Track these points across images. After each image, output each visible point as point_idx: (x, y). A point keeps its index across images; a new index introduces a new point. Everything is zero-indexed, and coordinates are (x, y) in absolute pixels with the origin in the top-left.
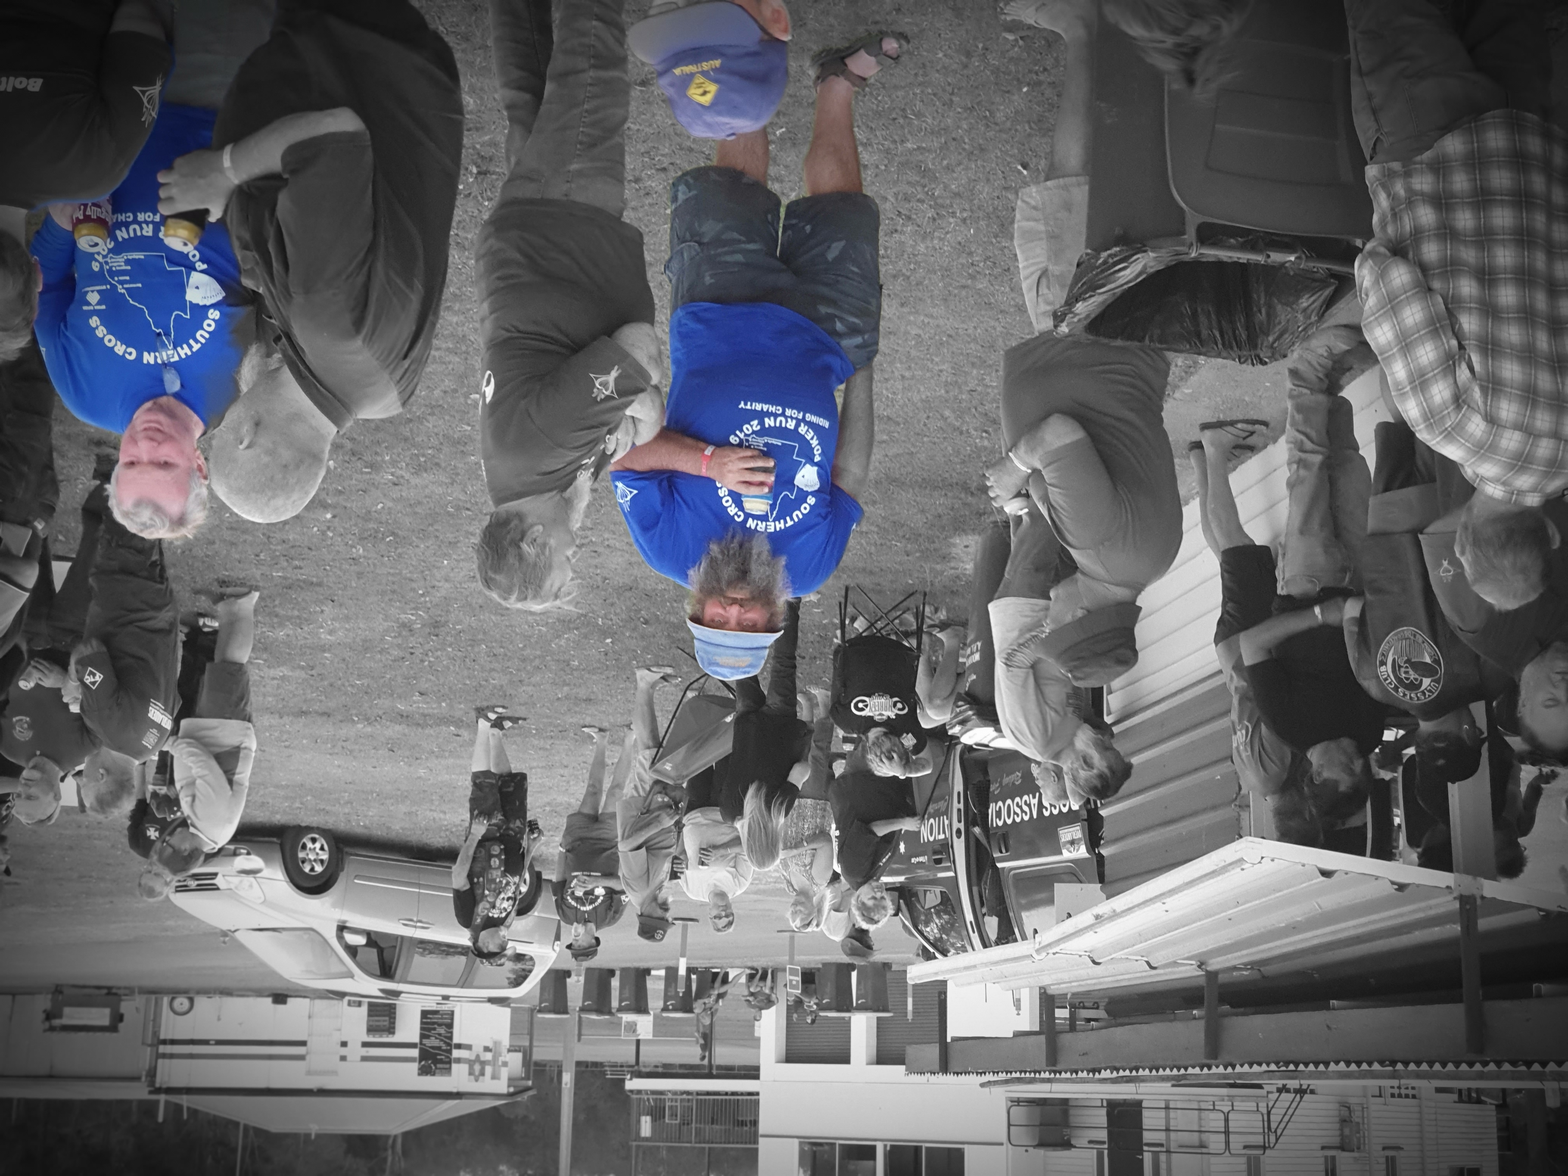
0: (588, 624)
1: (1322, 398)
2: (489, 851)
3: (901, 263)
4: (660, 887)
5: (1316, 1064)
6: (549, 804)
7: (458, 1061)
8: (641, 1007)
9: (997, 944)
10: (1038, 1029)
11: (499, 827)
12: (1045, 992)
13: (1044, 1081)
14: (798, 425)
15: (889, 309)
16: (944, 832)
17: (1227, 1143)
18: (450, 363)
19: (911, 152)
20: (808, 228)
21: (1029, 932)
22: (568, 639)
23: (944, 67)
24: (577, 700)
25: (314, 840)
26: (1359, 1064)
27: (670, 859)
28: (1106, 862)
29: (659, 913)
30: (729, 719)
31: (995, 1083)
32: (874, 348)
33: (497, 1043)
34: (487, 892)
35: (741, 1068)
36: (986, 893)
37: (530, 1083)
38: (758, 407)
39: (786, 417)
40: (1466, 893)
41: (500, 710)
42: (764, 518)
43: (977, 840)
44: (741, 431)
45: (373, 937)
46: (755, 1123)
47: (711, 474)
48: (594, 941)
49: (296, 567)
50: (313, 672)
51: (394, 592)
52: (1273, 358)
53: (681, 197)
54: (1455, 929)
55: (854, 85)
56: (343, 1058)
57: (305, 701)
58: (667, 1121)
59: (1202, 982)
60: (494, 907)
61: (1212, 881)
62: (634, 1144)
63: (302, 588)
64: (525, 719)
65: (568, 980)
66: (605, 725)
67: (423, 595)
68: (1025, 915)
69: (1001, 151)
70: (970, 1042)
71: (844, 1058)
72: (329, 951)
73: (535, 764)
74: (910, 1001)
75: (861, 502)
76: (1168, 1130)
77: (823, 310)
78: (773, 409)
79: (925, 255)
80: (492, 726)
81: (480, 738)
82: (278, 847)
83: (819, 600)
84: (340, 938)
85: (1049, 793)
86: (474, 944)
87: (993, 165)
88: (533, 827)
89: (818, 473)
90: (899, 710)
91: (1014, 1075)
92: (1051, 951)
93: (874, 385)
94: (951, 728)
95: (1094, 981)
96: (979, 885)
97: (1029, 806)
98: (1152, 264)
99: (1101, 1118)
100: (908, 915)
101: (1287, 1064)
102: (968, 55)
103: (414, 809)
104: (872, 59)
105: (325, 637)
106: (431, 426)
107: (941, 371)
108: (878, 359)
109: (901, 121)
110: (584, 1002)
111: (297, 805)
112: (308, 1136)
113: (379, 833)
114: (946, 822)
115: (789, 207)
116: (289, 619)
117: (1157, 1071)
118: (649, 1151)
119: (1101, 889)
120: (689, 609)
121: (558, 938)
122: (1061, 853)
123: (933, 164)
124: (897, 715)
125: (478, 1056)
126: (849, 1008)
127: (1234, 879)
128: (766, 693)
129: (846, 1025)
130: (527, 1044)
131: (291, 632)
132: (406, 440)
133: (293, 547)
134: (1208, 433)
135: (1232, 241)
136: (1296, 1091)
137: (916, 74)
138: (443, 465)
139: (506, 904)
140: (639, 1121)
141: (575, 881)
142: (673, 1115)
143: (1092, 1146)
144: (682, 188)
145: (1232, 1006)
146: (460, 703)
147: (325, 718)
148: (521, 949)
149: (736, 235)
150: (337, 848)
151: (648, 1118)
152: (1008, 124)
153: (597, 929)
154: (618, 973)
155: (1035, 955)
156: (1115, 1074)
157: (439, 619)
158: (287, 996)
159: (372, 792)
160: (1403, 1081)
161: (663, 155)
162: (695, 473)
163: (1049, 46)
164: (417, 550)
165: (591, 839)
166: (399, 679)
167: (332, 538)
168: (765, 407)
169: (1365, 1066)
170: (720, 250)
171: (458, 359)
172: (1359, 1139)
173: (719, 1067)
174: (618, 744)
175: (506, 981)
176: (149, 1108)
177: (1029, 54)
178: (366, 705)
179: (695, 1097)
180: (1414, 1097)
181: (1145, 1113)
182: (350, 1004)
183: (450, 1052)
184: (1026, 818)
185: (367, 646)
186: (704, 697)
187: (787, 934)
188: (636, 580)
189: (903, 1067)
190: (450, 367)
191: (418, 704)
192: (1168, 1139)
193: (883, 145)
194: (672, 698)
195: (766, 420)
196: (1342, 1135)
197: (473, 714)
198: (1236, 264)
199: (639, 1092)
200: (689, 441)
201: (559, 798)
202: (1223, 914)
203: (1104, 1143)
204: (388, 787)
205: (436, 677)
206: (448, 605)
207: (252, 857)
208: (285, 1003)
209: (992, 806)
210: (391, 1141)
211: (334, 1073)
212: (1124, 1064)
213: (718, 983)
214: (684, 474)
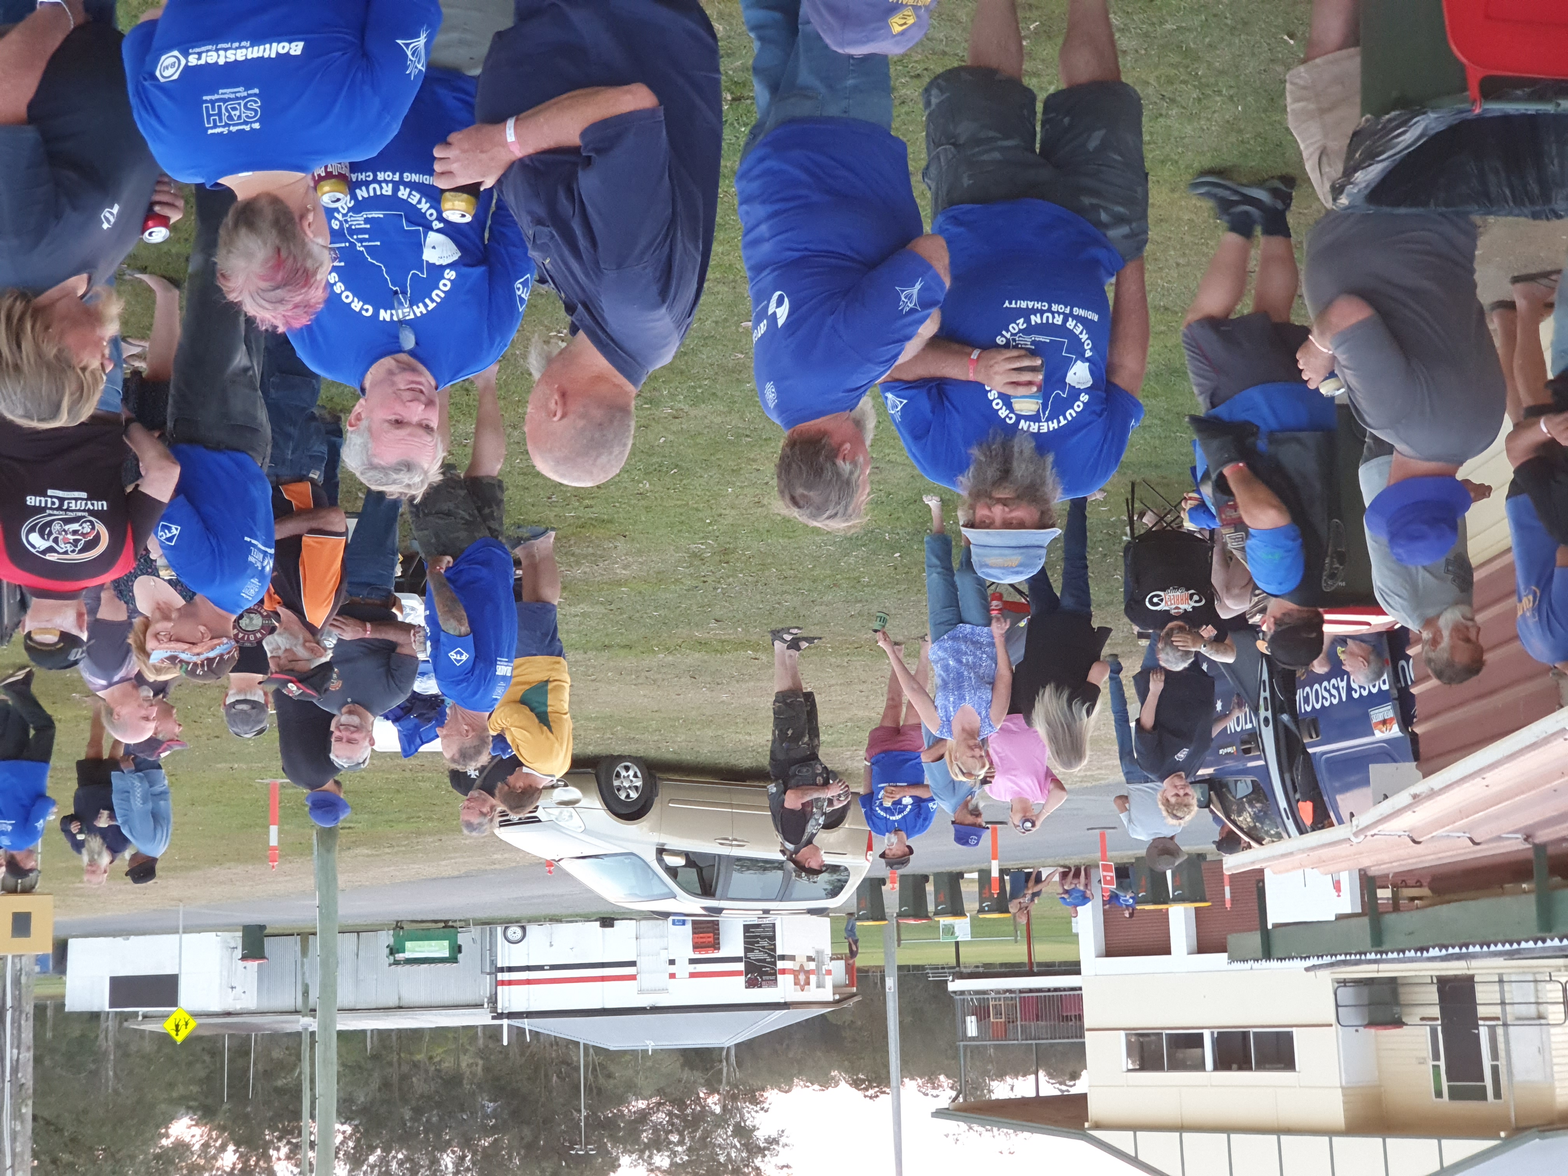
0: (876, 539)
3: (1168, 149)
4: (972, 793)
7: (783, 972)
8: (957, 911)
9: (1313, 829)
10: (1360, 911)
12: (1365, 873)
13: (1370, 962)
14: (1065, 320)
16: (1251, 722)
19: (1171, 32)
20: (1066, 120)
21: (1345, 815)
22: (856, 556)
25: (627, 768)
28: (1420, 740)
29: (970, 819)
30: (1022, 624)
31: (1321, 966)
32: (1143, 237)
33: (819, 952)
35: (1061, 964)
36: (1299, 779)
37: (854, 989)
38: (1023, 304)
39: (1053, 313)
41: (795, 631)
42: (1035, 418)
43: (1286, 727)
44: (1008, 331)
45: (692, 857)
46: (1080, 1018)
47: (980, 379)
48: (907, 850)
50: (612, 607)
51: (682, 523)
53: (934, 101)
56: (672, 976)
57: (607, 635)
58: (992, 1019)
59: (1531, 855)
61: (1532, 753)
62: (962, 1043)
63: (595, 526)
65: (883, 888)
66: (900, 638)
67: (710, 524)
68: (1339, 798)
69: (1265, 22)
70: (1290, 926)
71: (1165, 950)
72: (651, 873)
73: (833, 682)
74: (1227, 890)
76: (1503, 1003)
77: (1087, 201)
78: (1038, 305)
79: (1192, 137)
80: (788, 648)
81: (776, 660)
82: (593, 777)
83: (1105, 498)
84: (660, 860)
87: (1258, 38)
89: (1090, 369)
90: (1196, 602)
91: (1339, 958)
92: (1369, 833)
93: (1147, 275)
94: (1251, 617)
95: (1414, 860)
96: (1291, 771)
97: (1337, 689)
98: (1433, 125)
99: (1433, 994)
100: (1219, 806)
103: (720, 732)
105: (621, 572)
108: (1148, 247)
110: (900, 908)
111: (608, 735)
112: (645, 1052)
113: (688, 757)
114: (1253, 712)
115: (1046, 102)
116: (585, 557)
117: (1489, 947)
118: (976, 1050)
119: (1417, 766)
120: (963, 515)
121: (870, 848)
122: (1373, 734)
123: (1195, 43)
124: (1193, 607)
125: (802, 966)
126: (1166, 900)
127: (1557, 751)
128: (1058, 595)
129: (1164, 918)
131: (588, 570)
132: (682, 372)
134: (1518, 288)
135: (1518, 92)
138: (720, 394)
140: (965, 1022)
141: (882, 792)
142: (998, 1014)
143: (1424, 1023)
144: (934, 91)
146: (755, 627)
147: (627, 650)
148: (836, 860)
149: (991, 134)
150: (650, 774)
151: (974, 1018)
153: (908, 837)
154: (931, 878)
155: (1352, 838)
156: (1444, 952)
157: (728, 546)
158: (614, 919)
159: (678, 719)
161: (916, 62)
162: (963, 378)
164: (701, 481)
165: (894, 750)
166: (695, 608)
168: (1030, 304)
170: (977, 150)
171: (726, 289)
173: (1039, 964)
174: (915, 656)
175: (824, 893)
176: (493, 1033)
178: (665, 635)
179: (1018, 995)
181: (1478, 988)
182: (674, 923)
183: (775, 964)
184: (1335, 702)
185: (661, 578)
187: (1098, 831)
189: (1225, 956)
190: (720, 296)
191: (713, 631)
192: (1504, 1011)
193: (1141, 29)
195: (1033, 317)
197: (769, 637)
198: (1524, 116)
199: (962, 993)
200: (956, 347)
201: (861, 713)
202: (1548, 786)
203: (1436, 1019)
204: (694, 713)
205: (731, 604)
206: (735, 532)
207: (569, 788)
208: (612, 926)
209: (1299, 692)
210: (724, 1053)
211: (665, 990)
212: (1453, 942)
213: (1031, 883)
214: (956, 380)
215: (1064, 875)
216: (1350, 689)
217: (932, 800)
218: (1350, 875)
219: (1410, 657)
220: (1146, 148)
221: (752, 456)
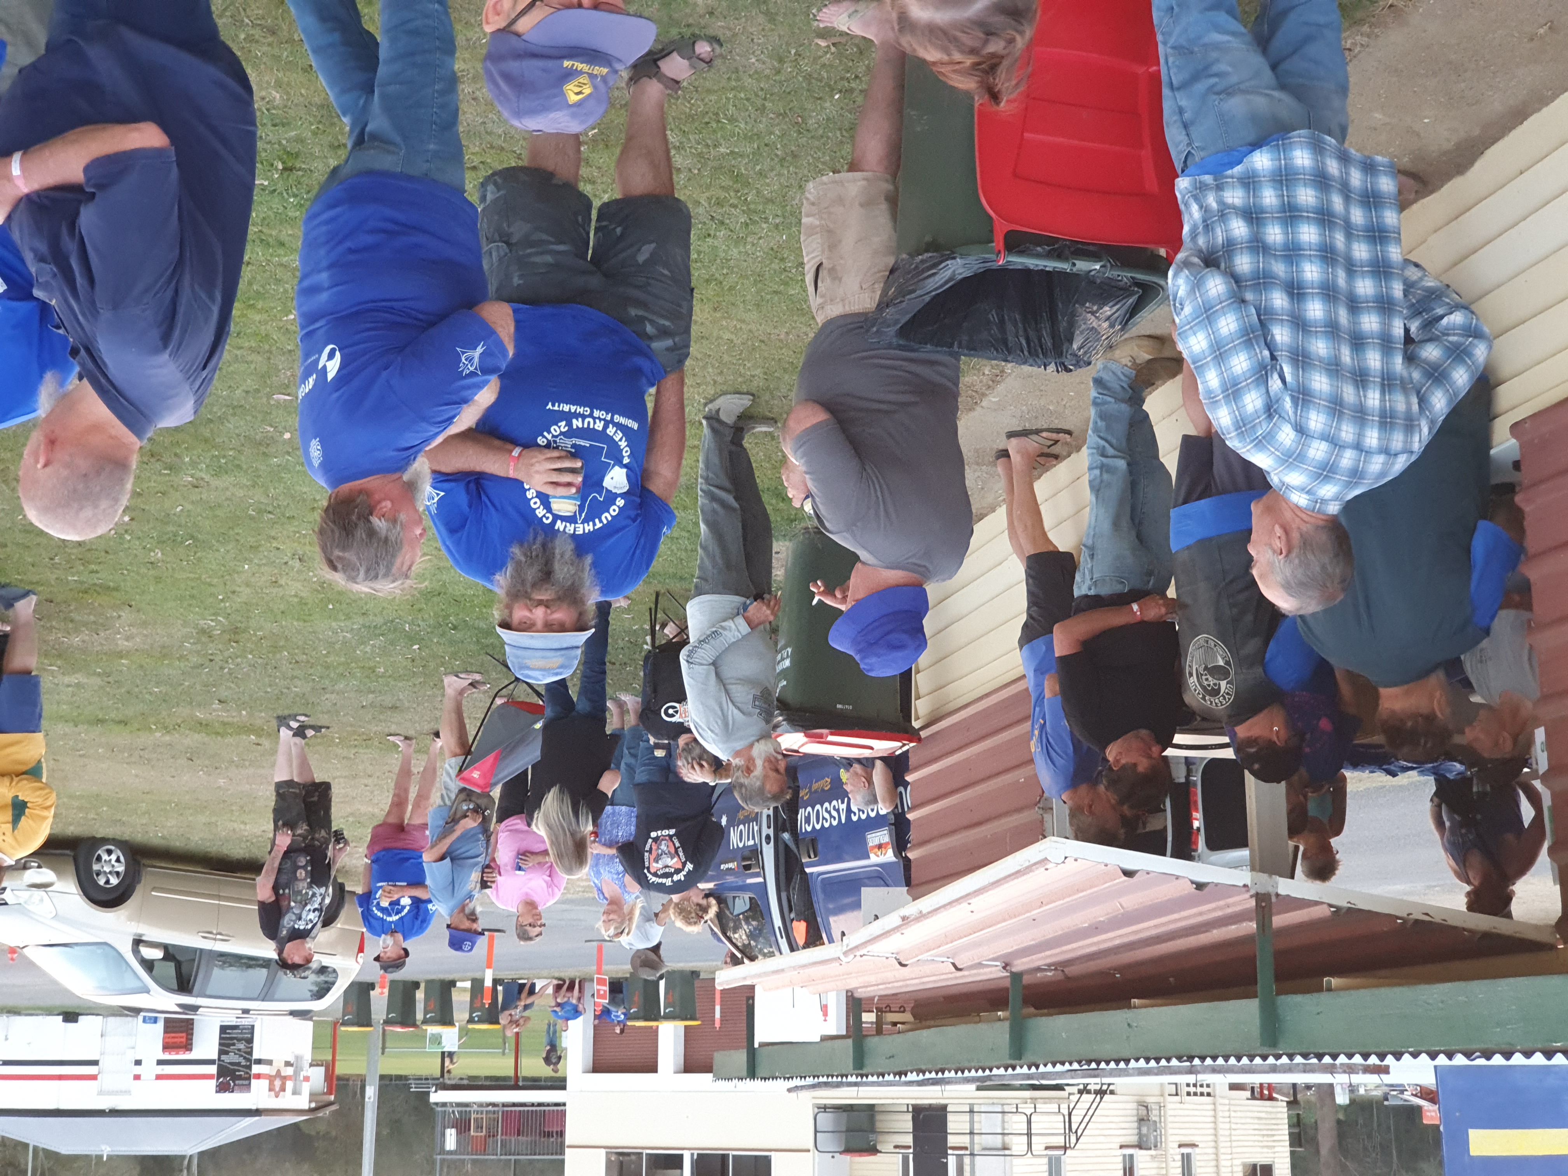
0: (395, 630)
1: (1124, 407)
2: (295, 862)
3: (713, 269)
4: (470, 897)
5: (1117, 1062)
6: (352, 814)
7: (258, 1076)
8: (446, 1020)
9: (804, 948)
10: (844, 1033)
11: (305, 838)
12: (852, 996)
13: (851, 1085)
14: (606, 427)
15: (701, 313)
16: (753, 838)
17: (1030, 1144)
18: (252, 362)
19: (724, 156)
20: (619, 230)
21: (836, 934)
22: (374, 646)
23: (756, 72)
24: (383, 708)
25: (109, 852)
26: (1158, 1060)
27: (479, 868)
28: (913, 865)
29: (466, 924)
30: (538, 726)
31: (802, 1088)
32: (684, 351)
33: (298, 1058)
34: (293, 904)
36: (795, 898)
37: (332, 1098)
38: (566, 408)
39: (594, 418)
40: (1262, 891)
41: (302, 718)
42: (572, 520)
43: (786, 846)
44: (549, 432)
45: (171, 950)
46: (561, 1134)
47: (518, 476)
48: (402, 952)
49: (92, 572)
50: (110, 679)
51: (192, 597)
52: (1077, 365)
53: (489, 197)
54: (1251, 926)
55: (667, 87)
56: (137, 1077)
57: (102, 708)
58: (472, 1133)
59: (1007, 983)
60: (300, 919)
61: (1016, 881)
62: (439, 1157)
63: (98, 593)
64: (328, 728)
65: (372, 993)
66: (411, 733)
67: (222, 600)
68: (832, 919)
70: (776, 1047)
71: (652, 1068)
72: (124, 964)
73: (339, 773)
74: (718, 1008)
75: (672, 506)
76: (971, 1133)
77: (633, 312)
78: (580, 410)
79: (738, 260)
80: (294, 735)
81: (282, 748)
82: (71, 859)
83: (629, 605)
84: (136, 952)
85: (859, 798)
86: (279, 955)
87: (806, 172)
88: (339, 837)
89: (628, 476)
91: (821, 1079)
92: (858, 953)
93: (685, 389)
95: (899, 984)
96: (788, 891)
97: (838, 811)
98: (960, 271)
99: (907, 1123)
101: (1089, 1062)
102: (781, 60)
103: (213, 819)
104: (686, 62)
105: (124, 644)
106: (231, 426)
107: (753, 376)
108: (688, 362)
109: (714, 125)
110: (388, 1014)
111: (92, 816)
112: (99, 1157)
113: (177, 844)
114: (756, 828)
115: (600, 210)
116: (86, 624)
117: (963, 1073)
118: (453, 1165)
119: (907, 891)
120: (497, 615)
121: (361, 950)
122: (868, 857)
123: (746, 169)
125: (279, 1071)
126: (656, 1017)
127: (1038, 880)
128: (575, 699)
129: (654, 1035)
130: (330, 1058)
131: (87, 638)
132: (206, 441)
133: (89, 550)
134: (1014, 441)
135: (1039, 249)
136: (1097, 1092)
137: (729, 79)
138: (245, 467)
139: (312, 916)
140: (443, 1135)
141: (380, 892)
142: (479, 1127)
143: (897, 1150)
144: (491, 188)
145: (1036, 1008)
146: (261, 711)
147: (122, 726)
148: (326, 961)
149: (544, 237)
150: (135, 860)
151: (454, 1131)
152: (821, 132)
153: (405, 939)
154: (422, 986)
155: (842, 957)
156: (921, 1077)
157: (239, 625)
158: (78, 1014)
159: (170, 802)
160: (1200, 1077)
161: (473, 154)
162: (502, 474)
163: (861, 53)
164: (217, 554)
165: (396, 849)
166: (198, 687)
167: (129, 541)
168: (573, 408)
169: (1163, 1062)
170: (529, 251)
171: (260, 359)
172: (1156, 1137)
173: (525, 1079)
175: (309, 994)
177: (841, 61)
178: (164, 713)
179: (501, 1109)
180: (1209, 1095)
181: (950, 1117)
182: (144, 1021)
183: (250, 1067)
184: (835, 823)
185: (165, 653)
186: (513, 703)
187: (595, 944)
188: (444, 585)
189: (711, 1075)
190: (253, 366)
191: (217, 712)
192: (972, 1142)
193: (696, 149)
194: (481, 704)
195: (574, 421)
196: (1140, 1134)
197: (274, 723)
198: (1043, 271)
199: (444, 1104)
200: (497, 443)
201: (364, 809)
202: (1028, 915)
203: (909, 1147)
204: (187, 797)
205: (237, 685)
206: (248, 611)
207: (44, 870)
208: (76, 1021)
209: (801, 811)
210: (186, 1162)
211: (127, 1092)
212: (930, 1066)
213: (524, 994)
214: (492, 475)
215: (558, 988)
216: (849, 811)
217: (430, 901)
218: (838, 995)
219: (908, 783)
220: (693, 265)
221: (273, 534)
